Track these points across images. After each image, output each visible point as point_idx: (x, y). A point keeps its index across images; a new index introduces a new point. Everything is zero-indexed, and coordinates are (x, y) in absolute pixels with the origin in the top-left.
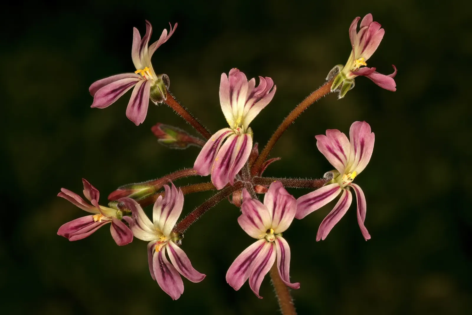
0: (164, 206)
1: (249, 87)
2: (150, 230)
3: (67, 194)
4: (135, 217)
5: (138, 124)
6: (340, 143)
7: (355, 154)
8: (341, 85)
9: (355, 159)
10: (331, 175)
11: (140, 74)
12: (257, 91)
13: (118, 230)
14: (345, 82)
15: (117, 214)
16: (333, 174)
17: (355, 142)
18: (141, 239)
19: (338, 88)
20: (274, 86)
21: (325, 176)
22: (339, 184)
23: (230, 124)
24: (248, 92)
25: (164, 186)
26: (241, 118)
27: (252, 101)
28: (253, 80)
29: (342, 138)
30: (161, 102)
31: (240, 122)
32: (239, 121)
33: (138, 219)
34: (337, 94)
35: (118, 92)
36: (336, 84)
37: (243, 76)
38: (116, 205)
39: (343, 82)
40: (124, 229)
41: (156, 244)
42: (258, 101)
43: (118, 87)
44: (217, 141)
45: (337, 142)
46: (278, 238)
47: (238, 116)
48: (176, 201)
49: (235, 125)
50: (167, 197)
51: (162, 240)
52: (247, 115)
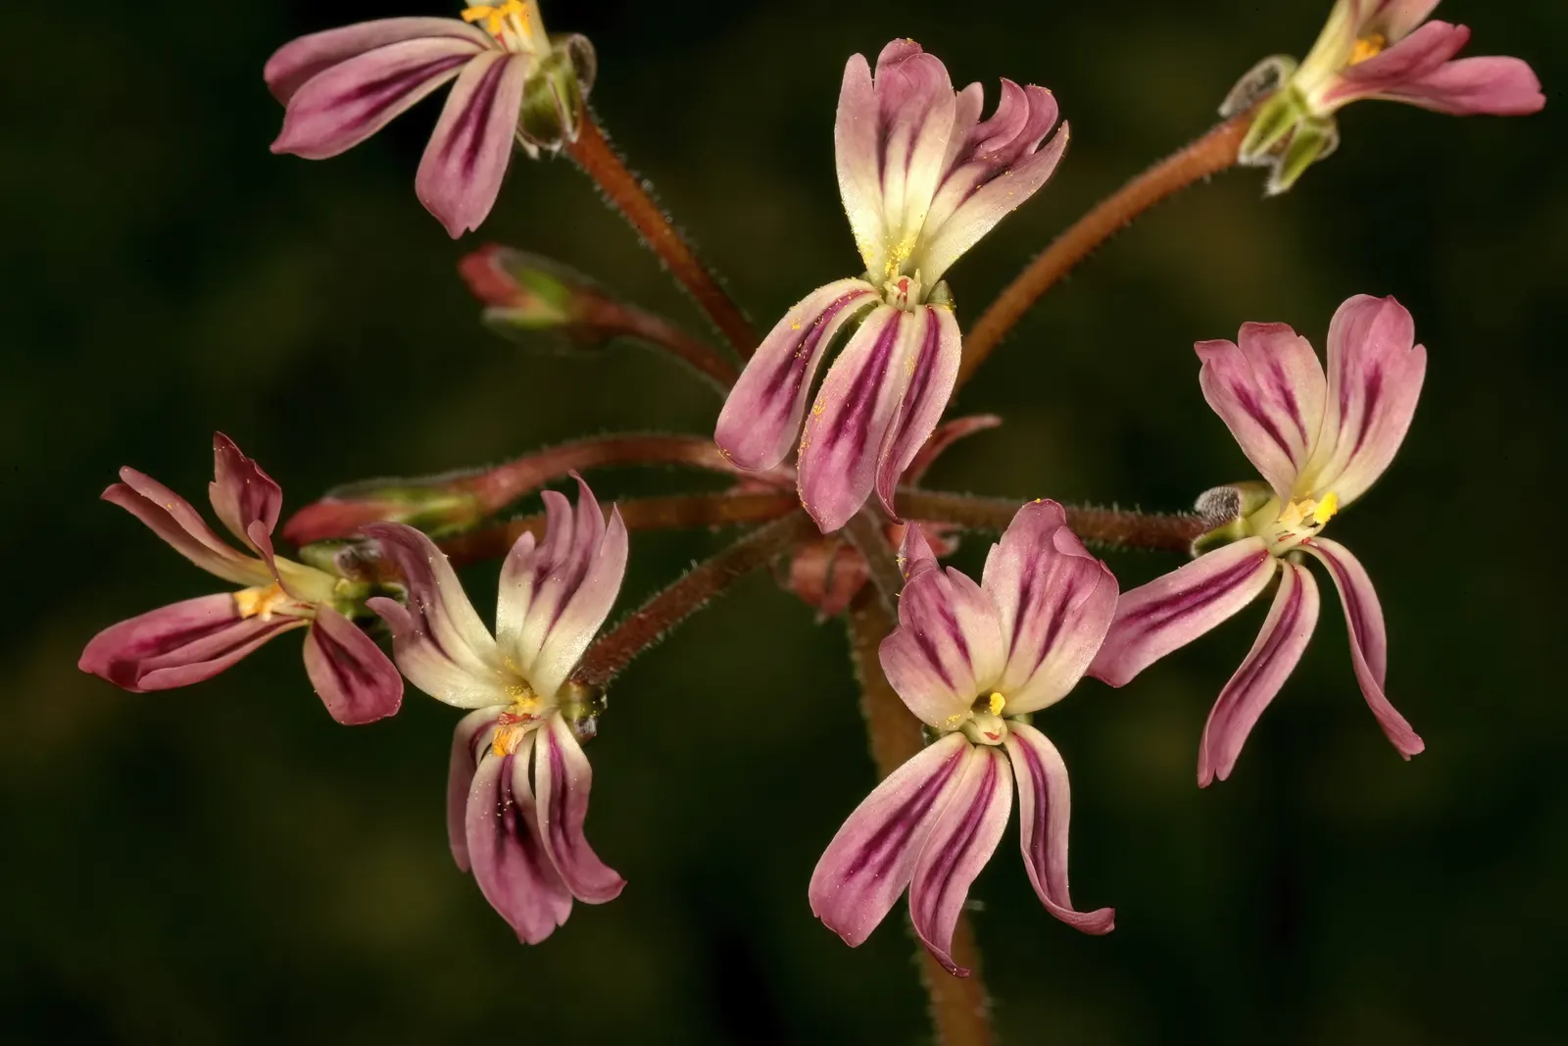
0: (542, 575)
1: (959, 121)
2: (480, 665)
3: (143, 493)
4: (421, 604)
5: (456, 232)
6: (1288, 376)
7: (1341, 426)
8: (1286, 140)
9: (1336, 446)
10: (1232, 502)
11: (482, 24)
12: (987, 139)
13: (337, 657)
14: (1303, 129)
15: (334, 592)
16: (1241, 497)
17: (1343, 377)
18: (440, 696)
19: (1273, 152)
20: (1059, 124)
21: (1202, 502)
22: (1266, 540)
23: (869, 260)
24: (953, 139)
25: (546, 495)
26: (914, 239)
27: (968, 175)
28: (977, 89)
29: (1296, 356)
30: (556, 147)
31: (907, 254)
32: (904, 252)
33: (434, 614)
34: (1262, 173)
35: (388, 93)
36: (1264, 134)
37: (937, 72)
38: (332, 556)
39: (1293, 128)
40: (362, 657)
41: (495, 721)
42: (995, 177)
43: (386, 74)
44: (812, 332)
45: (1278, 372)
46: (1019, 733)
47: (902, 230)
48: (595, 555)
49: (889, 265)
50: (554, 540)
51: (527, 711)
52: (941, 231)
